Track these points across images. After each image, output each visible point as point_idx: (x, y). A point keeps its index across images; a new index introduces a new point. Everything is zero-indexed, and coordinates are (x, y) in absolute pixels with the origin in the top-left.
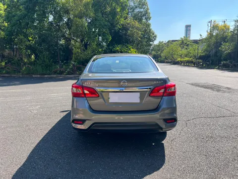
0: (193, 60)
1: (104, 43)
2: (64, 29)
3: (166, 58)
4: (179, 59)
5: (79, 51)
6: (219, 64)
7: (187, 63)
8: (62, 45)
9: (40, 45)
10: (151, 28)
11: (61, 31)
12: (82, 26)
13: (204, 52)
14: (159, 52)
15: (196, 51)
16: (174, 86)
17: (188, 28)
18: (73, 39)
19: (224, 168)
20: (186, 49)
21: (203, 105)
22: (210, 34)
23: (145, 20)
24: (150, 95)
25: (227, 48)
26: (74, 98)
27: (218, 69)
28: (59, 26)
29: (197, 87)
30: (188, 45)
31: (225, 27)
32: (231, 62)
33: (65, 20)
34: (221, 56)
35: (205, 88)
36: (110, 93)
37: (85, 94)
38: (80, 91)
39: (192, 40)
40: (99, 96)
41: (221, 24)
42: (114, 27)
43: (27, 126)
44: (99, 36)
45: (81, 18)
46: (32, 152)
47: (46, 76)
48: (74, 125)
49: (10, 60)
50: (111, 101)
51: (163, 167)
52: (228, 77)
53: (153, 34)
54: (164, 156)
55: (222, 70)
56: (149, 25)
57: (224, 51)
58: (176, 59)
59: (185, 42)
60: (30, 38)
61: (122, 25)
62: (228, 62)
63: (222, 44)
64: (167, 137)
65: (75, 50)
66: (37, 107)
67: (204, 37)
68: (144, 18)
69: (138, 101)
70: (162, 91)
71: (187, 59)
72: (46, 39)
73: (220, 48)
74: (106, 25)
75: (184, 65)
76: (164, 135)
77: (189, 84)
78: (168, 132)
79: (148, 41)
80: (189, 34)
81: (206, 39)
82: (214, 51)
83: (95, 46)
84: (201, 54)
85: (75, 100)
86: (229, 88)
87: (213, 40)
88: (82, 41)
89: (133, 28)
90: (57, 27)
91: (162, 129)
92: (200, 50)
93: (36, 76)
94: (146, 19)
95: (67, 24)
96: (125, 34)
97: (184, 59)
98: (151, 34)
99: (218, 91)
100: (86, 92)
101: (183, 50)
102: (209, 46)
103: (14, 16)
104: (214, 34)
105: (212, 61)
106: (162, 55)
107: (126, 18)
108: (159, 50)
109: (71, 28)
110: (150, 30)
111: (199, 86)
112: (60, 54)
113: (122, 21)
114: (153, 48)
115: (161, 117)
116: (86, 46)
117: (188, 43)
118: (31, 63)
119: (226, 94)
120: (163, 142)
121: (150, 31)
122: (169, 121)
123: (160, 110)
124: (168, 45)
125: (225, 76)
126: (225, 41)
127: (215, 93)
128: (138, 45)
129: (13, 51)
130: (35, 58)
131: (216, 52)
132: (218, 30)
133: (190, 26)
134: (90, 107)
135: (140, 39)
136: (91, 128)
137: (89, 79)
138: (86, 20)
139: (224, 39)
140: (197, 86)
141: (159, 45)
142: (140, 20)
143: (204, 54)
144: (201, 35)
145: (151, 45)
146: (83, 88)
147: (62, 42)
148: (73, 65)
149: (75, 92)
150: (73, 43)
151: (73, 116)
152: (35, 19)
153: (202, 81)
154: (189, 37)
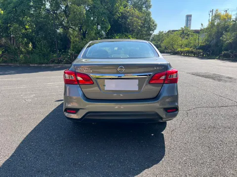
0: (194, 50)
1: (103, 32)
2: (62, 17)
3: (166, 48)
4: (179, 49)
5: (77, 39)
6: (219, 54)
7: (187, 53)
8: (60, 34)
9: (37, 33)
10: (151, 16)
11: (59, 19)
12: (80, 14)
13: (205, 42)
14: (159, 43)
15: (197, 42)
16: (176, 72)
17: (189, 17)
18: (71, 28)
19: (228, 160)
20: (187, 39)
21: (204, 95)
22: (212, 23)
23: (145, 9)
24: (149, 83)
25: (228, 38)
26: (67, 85)
27: (219, 59)
28: (56, 14)
29: (198, 77)
30: (188, 35)
31: (227, 16)
32: (232, 53)
33: (63, 8)
34: (222, 46)
35: (205, 77)
36: (106, 80)
37: (78, 81)
38: (73, 77)
39: (192, 30)
40: (93, 83)
41: (223, 13)
42: (113, 15)
43: (20, 115)
44: (98, 24)
45: (79, 5)
46: (22, 143)
47: (44, 65)
48: (66, 114)
49: (6, 49)
50: (106, 88)
51: (163, 159)
52: (228, 66)
53: (153, 23)
54: (164, 147)
55: (223, 60)
56: (149, 14)
57: (225, 41)
58: (176, 49)
59: (185, 32)
60: (27, 27)
61: (122, 13)
62: (229, 52)
63: (223, 34)
64: (167, 128)
65: (72, 39)
66: (32, 96)
67: (205, 27)
68: (144, 7)
69: (136, 89)
70: (163, 77)
71: (187, 49)
72: (43, 27)
73: (221, 38)
74: (104, 13)
75: (184, 56)
76: (163, 125)
77: (190, 73)
78: (168, 122)
79: (147, 30)
80: (190, 24)
81: (207, 29)
82: (215, 41)
83: (94, 35)
84: (202, 45)
85: (68, 87)
86: (230, 78)
87: (215, 29)
88: (80, 30)
89: (132, 16)
90: (55, 15)
91: (162, 118)
92: (201, 40)
93: (33, 65)
94: (146, 7)
95: (65, 11)
96: (125, 24)
97: (184, 50)
98: (152, 23)
99: (220, 80)
100: (79, 78)
101: (183, 40)
102: (210, 36)
103: (9, 3)
104: (216, 24)
105: (213, 51)
106: (162, 45)
107: (125, 6)
108: (159, 40)
109: (68, 16)
110: (150, 18)
111: (199, 76)
112: (58, 42)
113: (122, 9)
114: (153, 38)
115: (161, 106)
116: (84, 34)
117: (189, 33)
118: (28, 52)
119: (228, 84)
120: (162, 133)
121: (150, 20)
122: (170, 111)
123: (161, 98)
124: (168, 35)
125: (225, 66)
126: (226, 31)
127: (216, 82)
128: (137, 35)
129: (10, 39)
130: (33, 48)
131: (217, 43)
132: (219, 19)
133: (190, 16)
134: (84, 95)
135: (139, 28)
136: (86, 117)
137: (82, 65)
138: (85, 8)
139: (226, 29)
140: (197, 75)
141: (159, 35)
142: (140, 9)
143: (205, 44)
144: (202, 25)
145: (151, 34)
146: (76, 74)
147: (60, 31)
148: (71, 54)
149: (68, 79)
150: (71, 32)
151: (65, 104)
152: (31, 6)
153: (203, 71)
154: (190, 27)
